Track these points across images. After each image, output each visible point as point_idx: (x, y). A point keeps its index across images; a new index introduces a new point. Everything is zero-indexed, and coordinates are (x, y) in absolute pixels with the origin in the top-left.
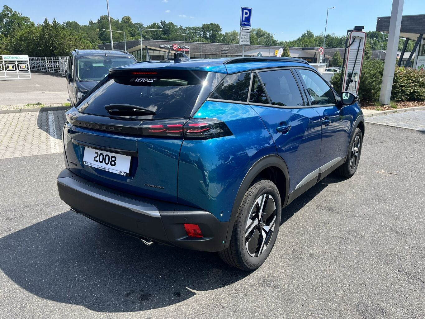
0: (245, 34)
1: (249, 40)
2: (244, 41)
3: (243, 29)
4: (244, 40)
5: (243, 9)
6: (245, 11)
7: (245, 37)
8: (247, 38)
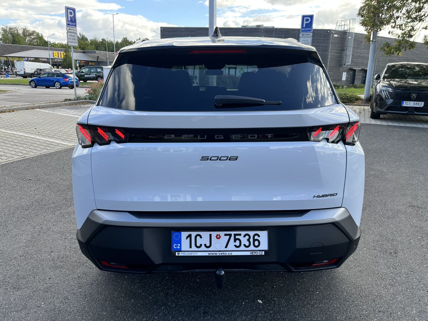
0: (73, 34)
1: (77, 41)
2: (72, 42)
3: (69, 29)
4: (71, 40)
5: (67, 9)
6: (69, 11)
7: (73, 38)
8: (75, 39)
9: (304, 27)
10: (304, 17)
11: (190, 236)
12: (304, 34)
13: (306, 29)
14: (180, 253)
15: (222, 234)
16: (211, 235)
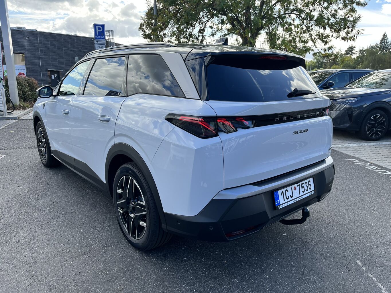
9: (97, 35)
10: (95, 25)
11: (283, 192)
12: (98, 41)
13: (99, 37)
14: (281, 206)
15: (296, 185)
16: (292, 188)
